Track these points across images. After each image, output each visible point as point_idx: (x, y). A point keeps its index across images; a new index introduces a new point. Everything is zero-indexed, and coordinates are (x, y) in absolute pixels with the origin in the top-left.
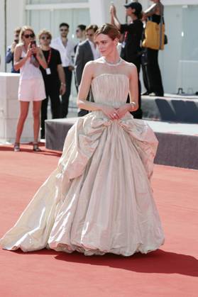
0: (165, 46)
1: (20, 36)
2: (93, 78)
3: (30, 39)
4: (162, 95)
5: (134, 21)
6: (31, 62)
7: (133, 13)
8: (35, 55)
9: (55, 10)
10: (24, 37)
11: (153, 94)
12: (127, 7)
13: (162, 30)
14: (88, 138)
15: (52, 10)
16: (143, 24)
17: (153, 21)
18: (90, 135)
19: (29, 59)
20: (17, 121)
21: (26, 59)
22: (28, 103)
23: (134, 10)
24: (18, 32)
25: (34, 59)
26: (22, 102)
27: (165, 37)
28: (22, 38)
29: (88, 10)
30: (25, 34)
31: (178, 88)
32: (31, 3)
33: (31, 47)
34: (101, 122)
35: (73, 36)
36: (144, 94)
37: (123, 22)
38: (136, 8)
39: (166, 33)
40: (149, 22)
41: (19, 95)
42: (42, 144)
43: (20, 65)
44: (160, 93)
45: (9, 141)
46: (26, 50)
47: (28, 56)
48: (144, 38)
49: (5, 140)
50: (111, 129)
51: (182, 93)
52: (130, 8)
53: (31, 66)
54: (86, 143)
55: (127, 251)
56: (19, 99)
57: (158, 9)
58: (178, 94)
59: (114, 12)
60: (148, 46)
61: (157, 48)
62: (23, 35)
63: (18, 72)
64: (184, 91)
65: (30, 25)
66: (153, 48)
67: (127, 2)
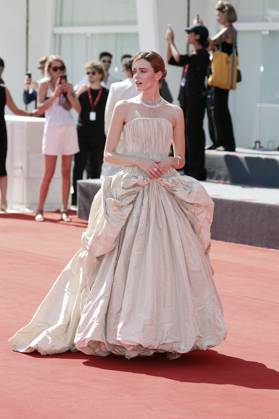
0: (238, 85)
1: (46, 68)
2: (124, 123)
3: (58, 74)
4: (233, 150)
5: (198, 51)
6: (60, 103)
7: (196, 40)
8: (65, 94)
9: (93, 35)
10: (51, 70)
11: (221, 148)
12: (189, 32)
13: (235, 63)
14: (118, 202)
15: (89, 35)
16: (209, 55)
17: (223, 51)
18: (121, 198)
19: (58, 99)
20: (41, 182)
21: (53, 100)
22: (55, 158)
23: (198, 37)
24: (43, 63)
25: (64, 100)
26: (47, 156)
27: (239, 72)
28: (48, 70)
29: (136, 35)
30: (53, 66)
31: (254, 140)
32: (61, 25)
33: (60, 83)
34: (134, 181)
35: (116, 69)
36: (210, 148)
37: (183, 52)
38: (200, 33)
39: (240, 67)
40: (218, 52)
41: (44, 147)
42: (74, 213)
43: (45, 108)
44: (231, 146)
45: (30, 208)
46: (54, 87)
47: (56, 96)
48: (211, 73)
49: (24, 206)
50: (148, 189)
51: (260, 147)
52: (193, 34)
53: (60, 108)
54: (115, 208)
55: (183, 347)
56: (44, 152)
57: (230, 35)
58: (255, 148)
59: (172, 37)
60: (215, 84)
61: (228, 88)
62: (50, 66)
63: (43, 116)
64: (262, 145)
65: (60, 54)
66: (222, 87)
67: (188, 26)
